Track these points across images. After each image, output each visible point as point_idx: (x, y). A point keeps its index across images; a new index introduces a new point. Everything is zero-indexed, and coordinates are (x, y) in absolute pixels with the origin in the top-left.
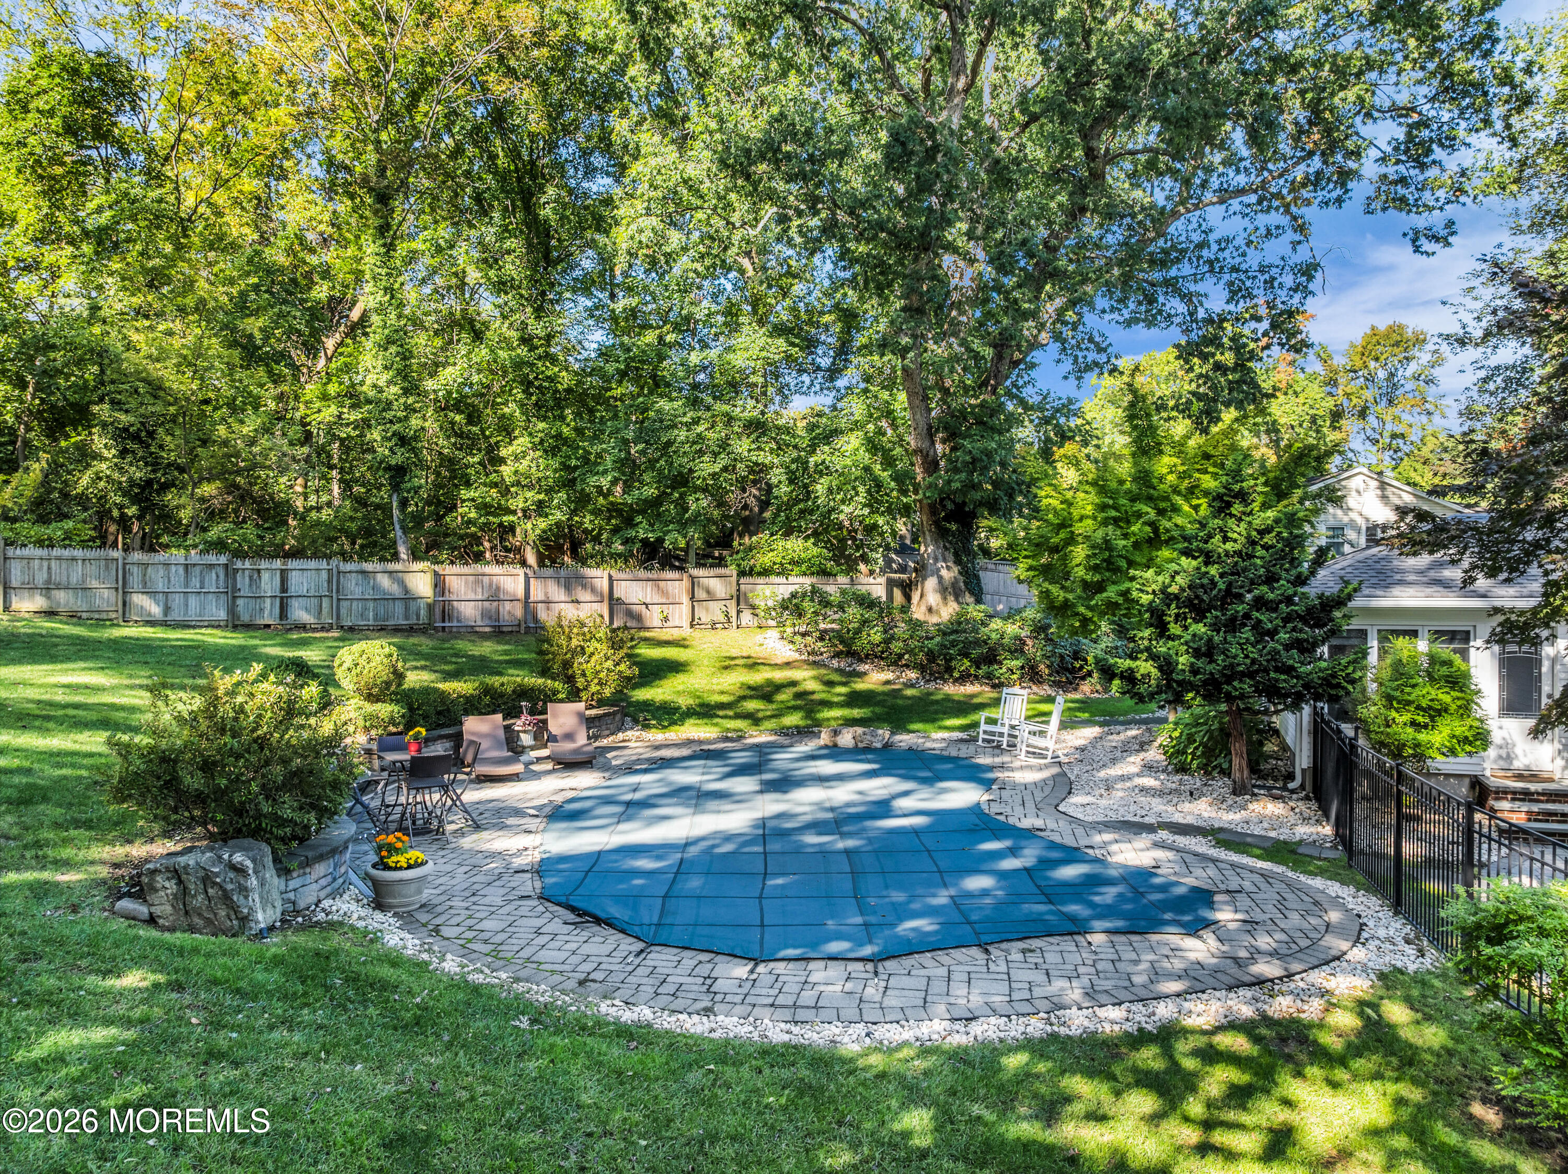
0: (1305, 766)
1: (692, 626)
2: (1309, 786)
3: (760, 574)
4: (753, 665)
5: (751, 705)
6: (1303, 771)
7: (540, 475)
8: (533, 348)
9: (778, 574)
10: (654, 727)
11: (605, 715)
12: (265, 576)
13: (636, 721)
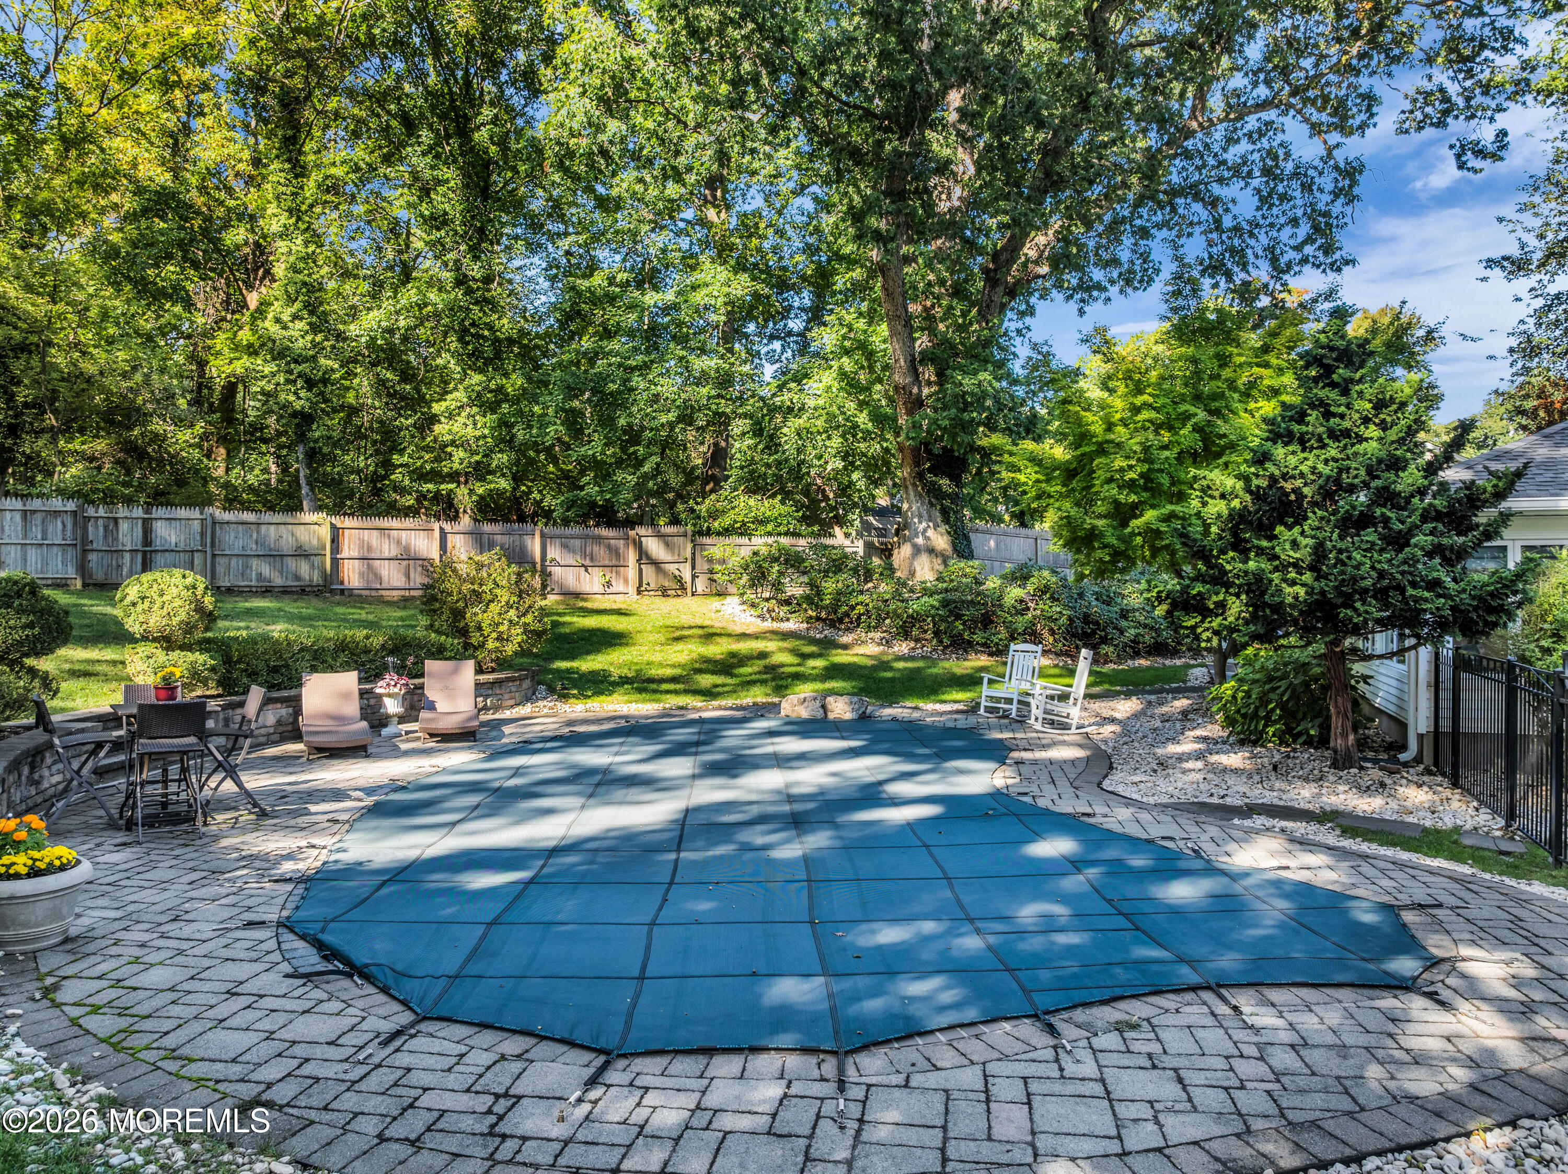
0: (1422, 729)
1: (639, 592)
2: (1428, 758)
3: (719, 534)
4: (709, 636)
5: (706, 680)
6: (1421, 737)
7: (478, 433)
8: (469, 292)
9: (741, 534)
10: (574, 696)
11: (508, 680)
12: (124, 526)
13: (551, 690)
